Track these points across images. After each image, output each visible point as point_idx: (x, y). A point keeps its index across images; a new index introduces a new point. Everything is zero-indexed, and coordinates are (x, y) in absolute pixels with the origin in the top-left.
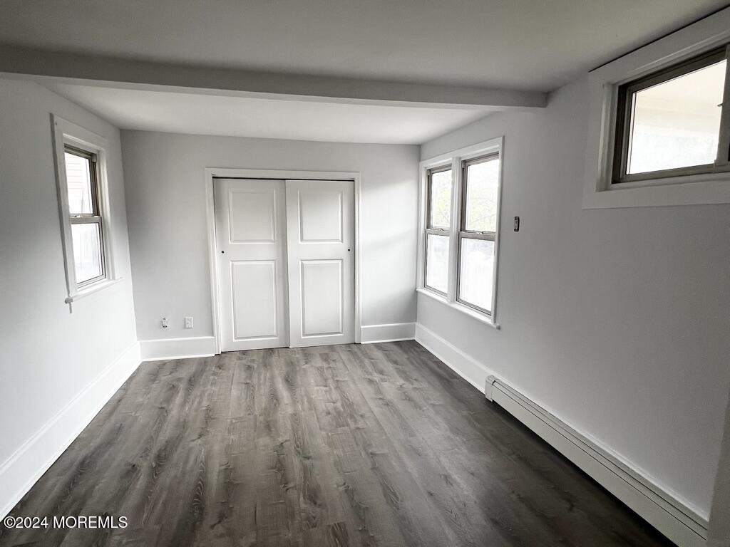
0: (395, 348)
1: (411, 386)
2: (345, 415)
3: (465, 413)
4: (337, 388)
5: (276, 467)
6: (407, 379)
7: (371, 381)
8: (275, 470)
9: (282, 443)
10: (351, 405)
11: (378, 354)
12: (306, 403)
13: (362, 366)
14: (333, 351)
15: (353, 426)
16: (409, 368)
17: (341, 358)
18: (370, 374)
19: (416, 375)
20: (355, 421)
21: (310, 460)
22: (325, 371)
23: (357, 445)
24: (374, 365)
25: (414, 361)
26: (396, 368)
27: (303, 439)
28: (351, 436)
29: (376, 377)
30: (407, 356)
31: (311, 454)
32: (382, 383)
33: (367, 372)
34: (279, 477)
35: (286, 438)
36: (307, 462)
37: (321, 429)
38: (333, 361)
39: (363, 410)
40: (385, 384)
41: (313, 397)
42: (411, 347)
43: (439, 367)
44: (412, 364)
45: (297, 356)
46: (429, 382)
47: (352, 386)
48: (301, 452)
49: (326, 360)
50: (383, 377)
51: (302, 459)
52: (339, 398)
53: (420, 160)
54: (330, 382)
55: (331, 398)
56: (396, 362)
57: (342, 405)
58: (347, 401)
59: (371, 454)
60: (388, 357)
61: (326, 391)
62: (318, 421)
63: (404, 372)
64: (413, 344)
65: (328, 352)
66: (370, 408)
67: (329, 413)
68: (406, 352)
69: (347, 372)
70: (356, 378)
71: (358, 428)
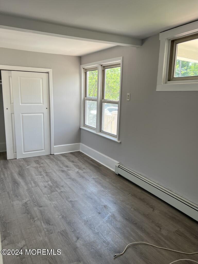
0: (71, 155)
1: (82, 172)
2: (54, 187)
3: (107, 180)
4: (47, 175)
5: (26, 213)
6: (80, 168)
7: (63, 171)
8: (26, 214)
9: (26, 202)
10: (56, 182)
11: (63, 159)
12: (33, 184)
13: (57, 164)
14: (40, 159)
15: (59, 191)
16: (80, 164)
17: (45, 162)
18: (62, 168)
19: (83, 166)
20: (60, 189)
21: (42, 207)
22: (39, 168)
23: (63, 198)
24: (63, 164)
25: (82, 161)
26: (74, 164)
27: (36, 199)
28: (59, 195)
29: (65, 169)
30: (77, 159)
31: (42, 205)
32: (69, 171)
33: (60, 167)
34: (29, 217)
35: (27, 200)
36: (41, 208)
37: (43, 194)
38: (42, 163)
39: (62, 184)
40: (70, 172)
41: (36, 180)
42: (79, 154)
43: (93, 162)
44: (81, 162)
45: (22, 163)
46: (90, 169)
47: (54, 174)
48: (37, 205)
49: (38, 163)
50: (68, 169)
51: (38, 207)
52: (49, 179)
53: (81, 64)
54: (43, 173)
55: (45, 180)
56: (73, 162)
57: (52, 183)
58: (53, 181)
59: (70, 201)
60: (69, 159)
61: (42, 177)
62: (42, 191)
63: (78, 166)
64: (79, 153)
65: (38, 160)
66: (65, 182)
67: (46, 187)
68: (77, 157)
69: (50, 168)
70: (55, 170)
71: (62, 192)
